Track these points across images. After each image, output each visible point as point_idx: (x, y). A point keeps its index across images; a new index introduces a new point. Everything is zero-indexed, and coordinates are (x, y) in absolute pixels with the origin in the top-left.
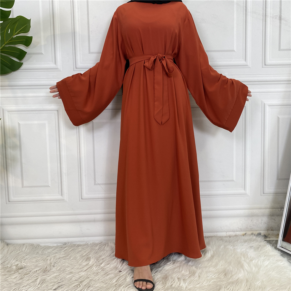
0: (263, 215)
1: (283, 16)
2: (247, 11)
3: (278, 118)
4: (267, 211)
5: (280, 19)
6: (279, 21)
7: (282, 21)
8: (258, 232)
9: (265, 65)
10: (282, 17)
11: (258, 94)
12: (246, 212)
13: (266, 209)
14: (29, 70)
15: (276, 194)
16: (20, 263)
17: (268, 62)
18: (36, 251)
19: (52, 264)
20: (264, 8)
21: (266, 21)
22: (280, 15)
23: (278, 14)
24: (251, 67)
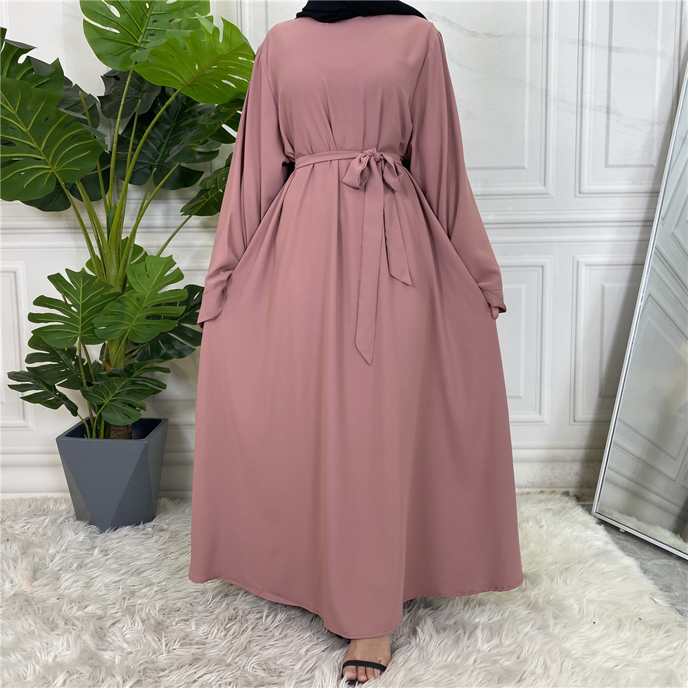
0: (573, 461)
1: (613, 107)
2: (548, 97)
3: (603, 288)
4: (580, 453)
5: (608, 112)
6: (605, 115)
7: (611, 115)
8: (564, 490)
9: (580, 193)
10: (612, 109)
11: (567, 244)
12: (543, 453)
13: (578, 449)
15: (596, 423)
17: (586, 187)
20: (579, 93)
21: (581, 116)
22: (608, 104)
23: (605, 103)
24: (554, 197)
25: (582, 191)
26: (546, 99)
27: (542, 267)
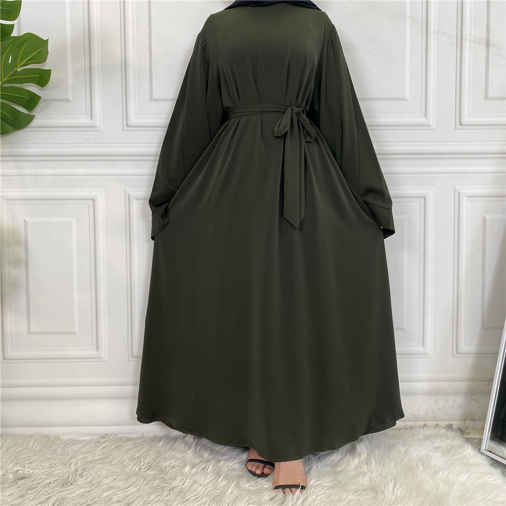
0: (456, 393)
1: (492, 40)
2: (429, 30)
3: (484, 219)
4: (464, 385)
5: (488, 44)
6: (484, 48)
7: (491, 48)
8: (448, 423)
9: (461, 124)
10: (491, 42)
11: (448, 175)
12: (427, 385)
13: (462, 381)
14: (45, 129)
15: (480, 354)
16: (22, 469)
17: (466, 119)
18: (52, 449)
19: (80, 472)
20: (459, 26)
21: (461, 49)
22: (487, 37)
23: (484, 36)
24: (435, 128)
25: (463, 123)
26: (427, 32)
27: (425, 198)
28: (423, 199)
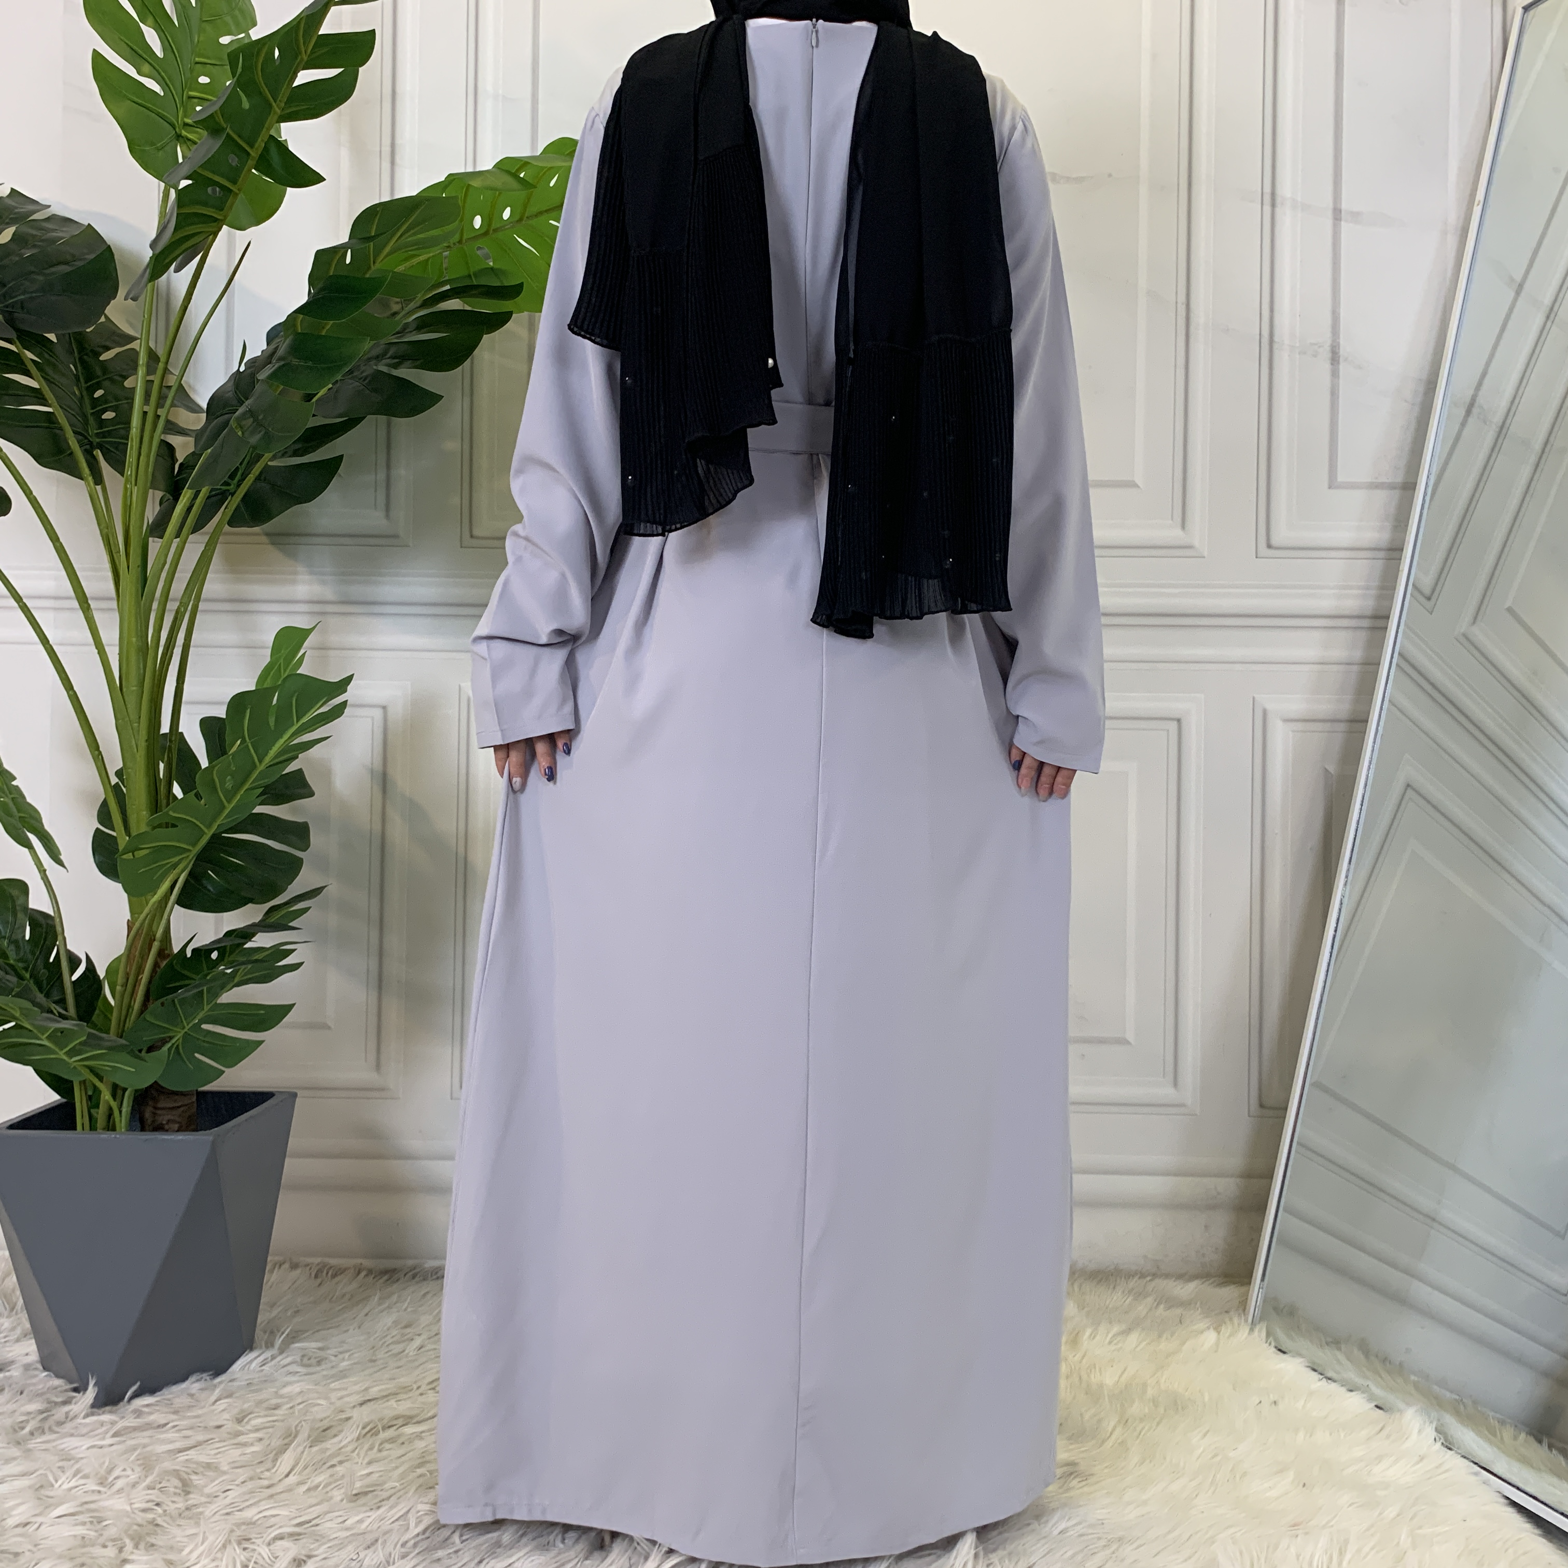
1: (1345, 349)
2: (1192, 319)
3: (1328, 775)
5: (1335, 358)
6: (1327, 366)
7: (1342, 367)
9: (1269, 546)
10: (1342, 352)
11: (1238, 667)
12: (1183, 1186)
17: (1282, 534)
20: (1266, 313)
21: (1271, 367)
22: (1334, 341)
23: (1326, 338)
24: (1206, 554)
25: (1275, 541)
26: (1188, 326)
27: (1179, 721)
28: (1176, 722)
